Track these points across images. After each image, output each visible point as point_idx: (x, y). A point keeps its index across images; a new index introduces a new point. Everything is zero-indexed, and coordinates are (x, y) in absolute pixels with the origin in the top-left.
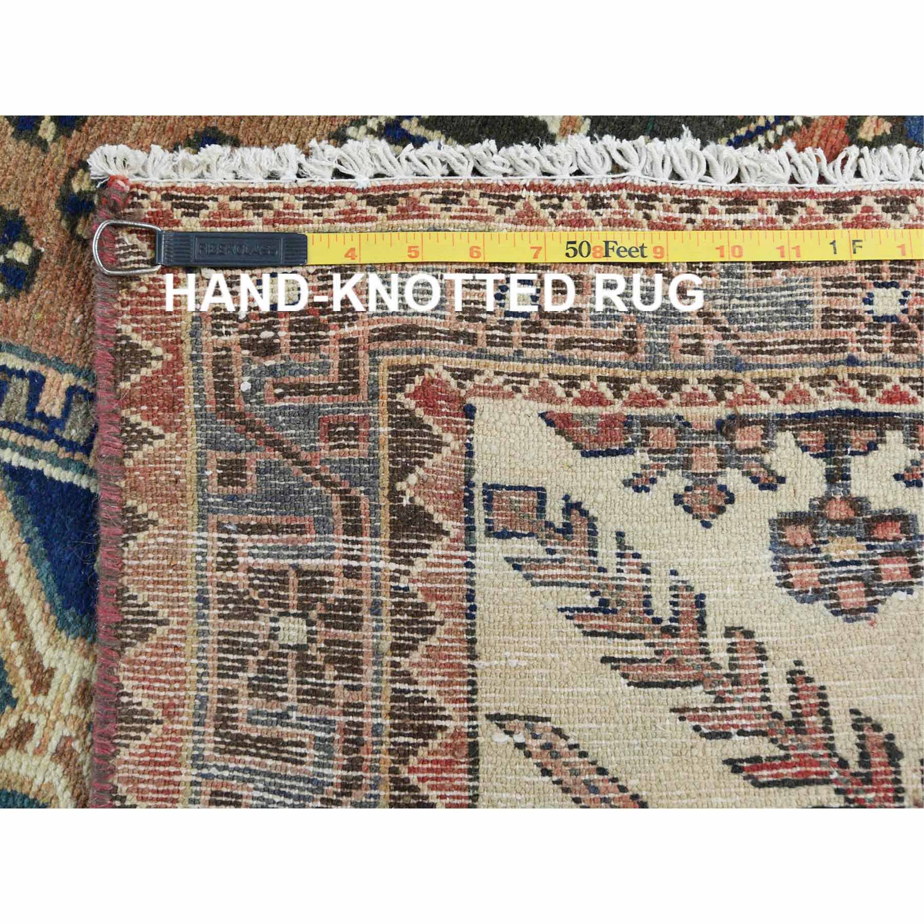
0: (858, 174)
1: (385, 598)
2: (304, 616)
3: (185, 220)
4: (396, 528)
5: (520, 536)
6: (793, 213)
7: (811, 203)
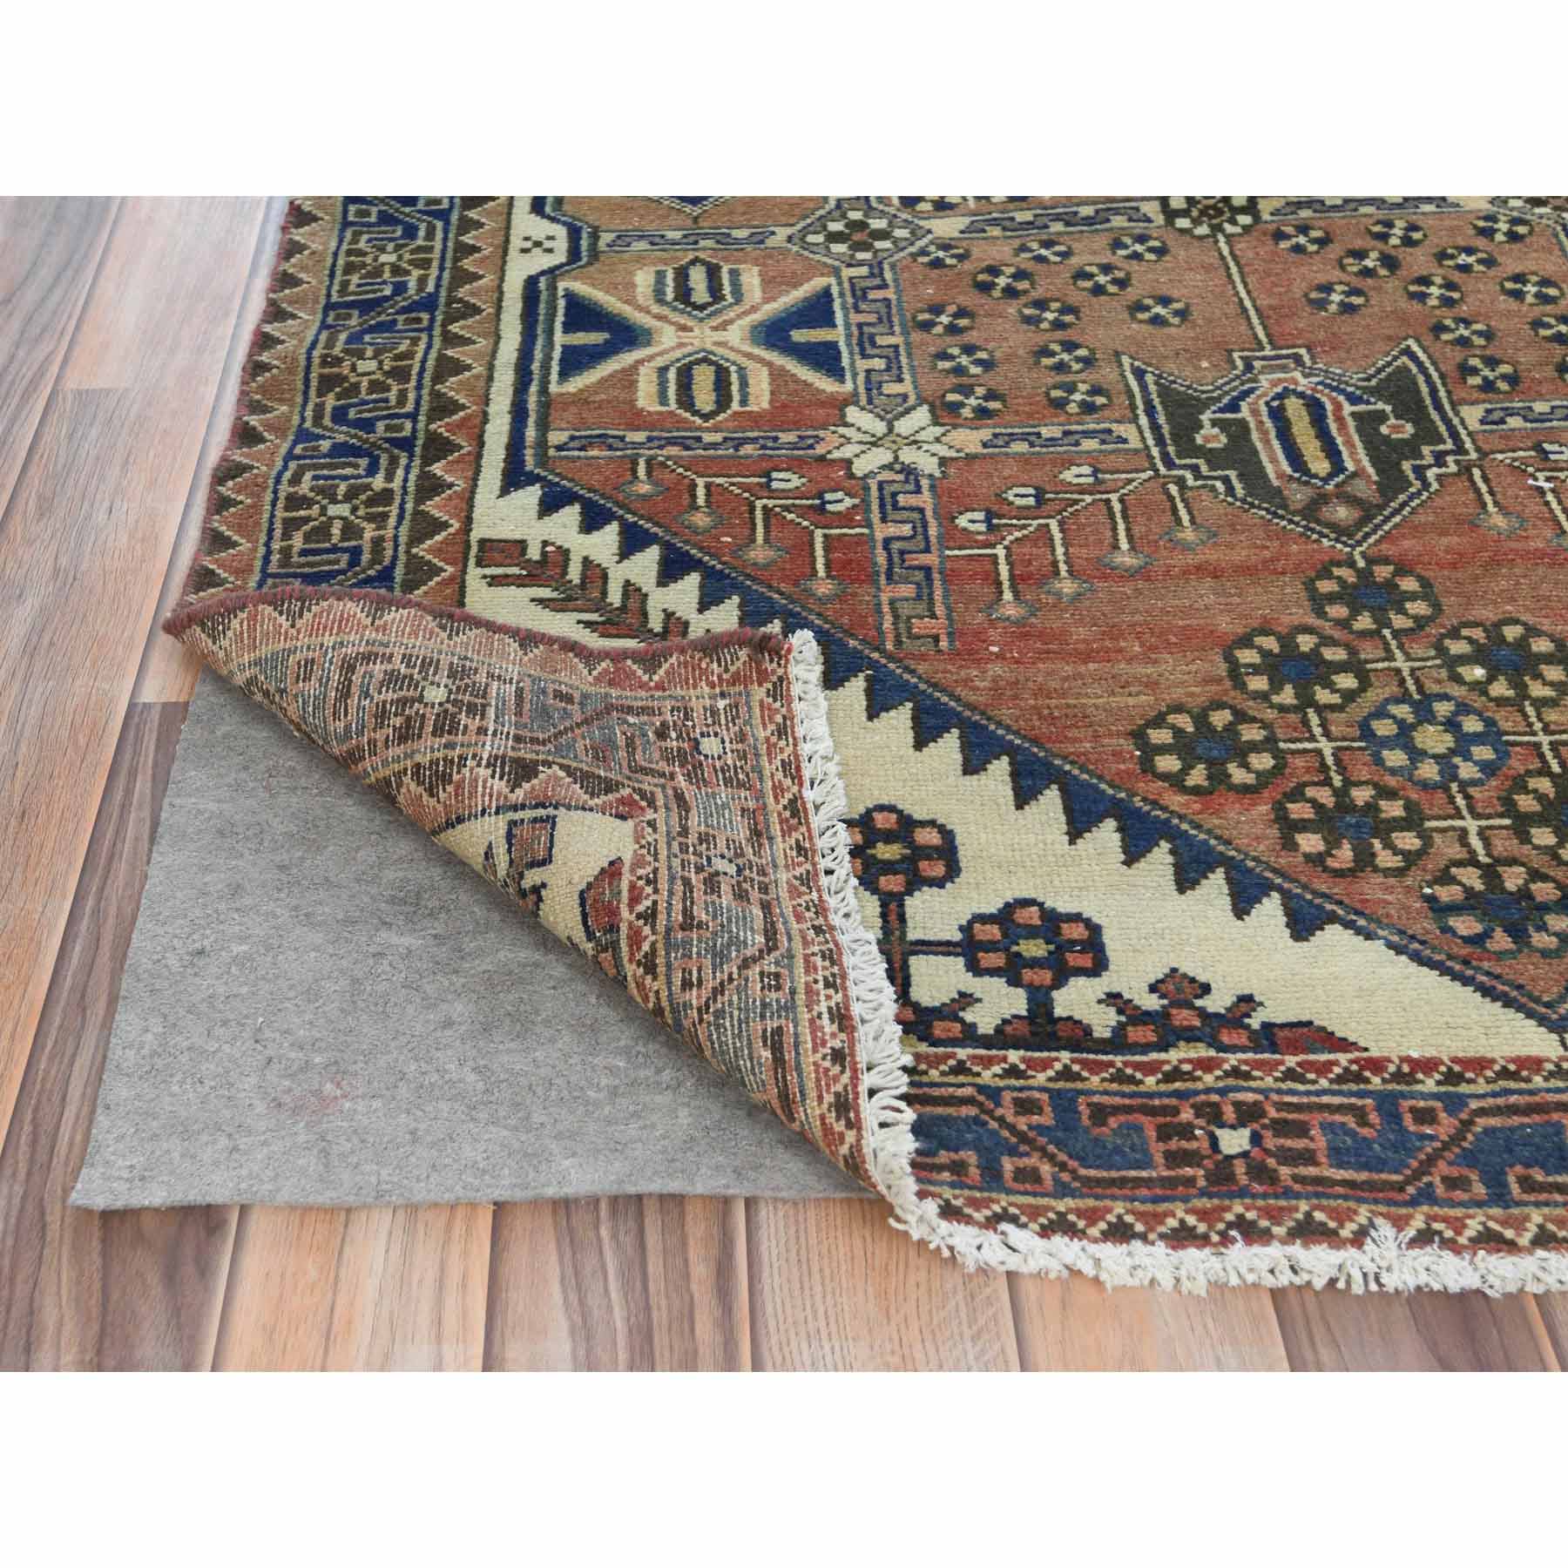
0: (883, 1125)
1: (458, 751)
2: (448, 701)
3: (763, 690)
4: (517, 762)
5: (509, 851)
6: (834, 1061)
7: (845, 1078)
